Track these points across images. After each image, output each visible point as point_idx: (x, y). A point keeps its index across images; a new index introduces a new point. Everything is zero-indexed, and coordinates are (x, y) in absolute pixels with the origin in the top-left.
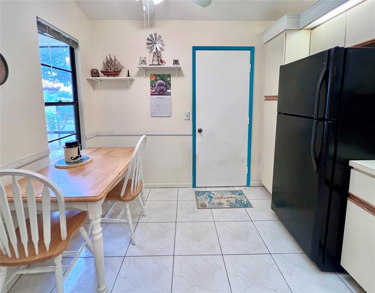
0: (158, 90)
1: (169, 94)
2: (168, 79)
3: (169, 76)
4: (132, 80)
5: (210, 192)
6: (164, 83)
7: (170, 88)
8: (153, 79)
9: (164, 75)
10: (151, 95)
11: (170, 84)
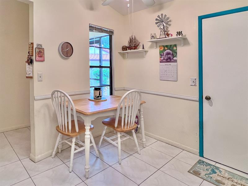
0: (166, 58)
1: (176, 61)
2: (175, 48)
3: (175, 46)
4: (146, 52)
5: (217, 168)
6: (171, 52)
7: (176, 56)
8: (162, 50)
9: (171, 45)
10: (160, 62)
11: (176, 53)
